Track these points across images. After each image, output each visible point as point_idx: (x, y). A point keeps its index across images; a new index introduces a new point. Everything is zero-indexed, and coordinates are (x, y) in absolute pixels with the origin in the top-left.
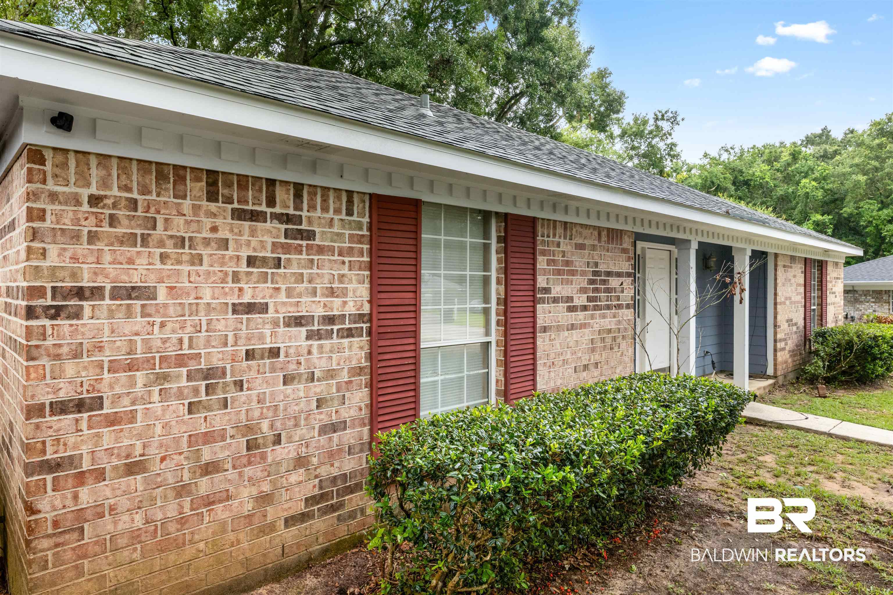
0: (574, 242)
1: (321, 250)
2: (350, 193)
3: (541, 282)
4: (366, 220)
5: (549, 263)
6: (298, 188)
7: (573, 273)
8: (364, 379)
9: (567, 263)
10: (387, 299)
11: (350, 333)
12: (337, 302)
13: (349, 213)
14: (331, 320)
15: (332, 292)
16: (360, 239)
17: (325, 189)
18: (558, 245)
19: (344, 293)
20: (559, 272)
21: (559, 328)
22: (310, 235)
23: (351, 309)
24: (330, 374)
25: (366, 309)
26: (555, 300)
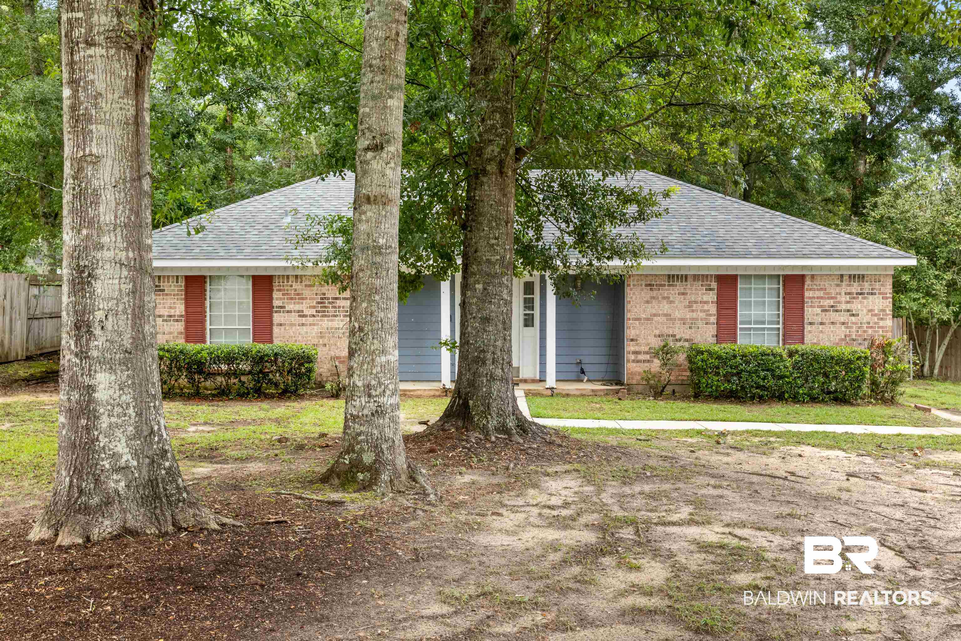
0: (304, 284)
1: (167, 295)
2: (177, 277)
3: (276, 303)
4: (183, 284)
5: (283, 295)
6: (159, 277)
7: (303, 299)
8: (183, 336)
9: (298, 294)
10: (190, 310)
11: (177, 321)
12: (173, 311)
13: (177, 282)
14: (171, 316)
15: (171, 308)
16: (181, 290)
17: (168, 276)
18: (291, 286)
19: (175, 308)
20: (292, 299)
21: (292, 325)
22: (164, 290)
23: (178, 313)
24: (170, 333)
25: (183, 313)
26: (288, 312)
